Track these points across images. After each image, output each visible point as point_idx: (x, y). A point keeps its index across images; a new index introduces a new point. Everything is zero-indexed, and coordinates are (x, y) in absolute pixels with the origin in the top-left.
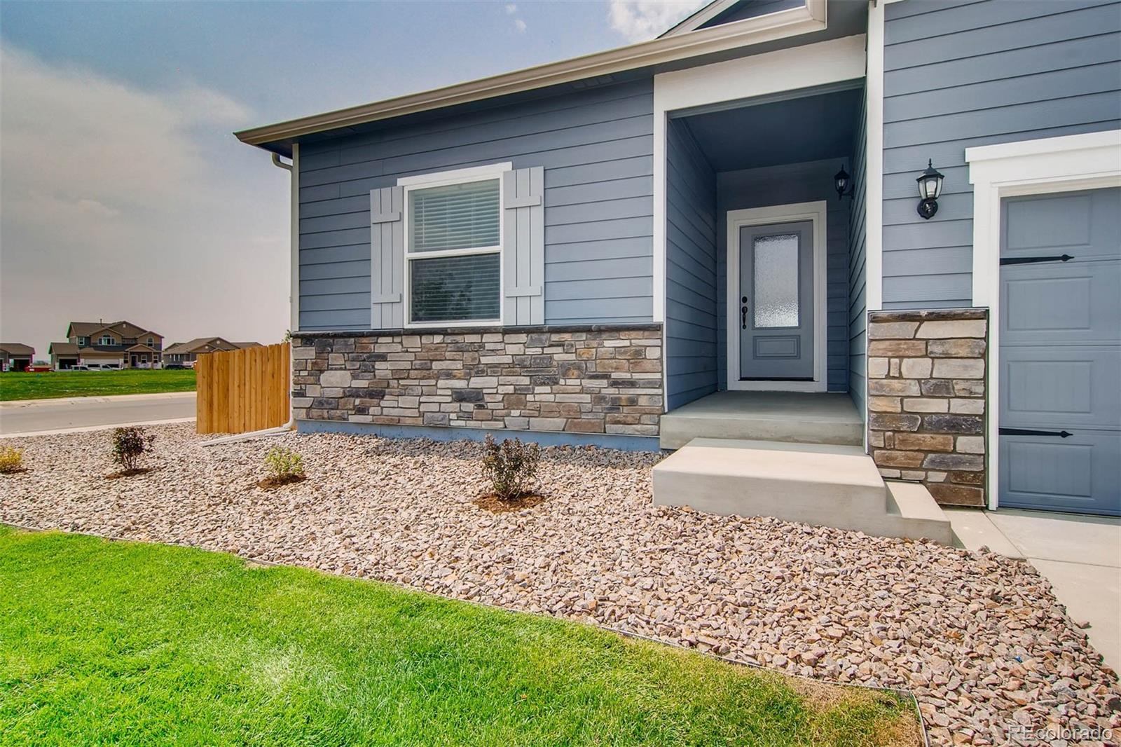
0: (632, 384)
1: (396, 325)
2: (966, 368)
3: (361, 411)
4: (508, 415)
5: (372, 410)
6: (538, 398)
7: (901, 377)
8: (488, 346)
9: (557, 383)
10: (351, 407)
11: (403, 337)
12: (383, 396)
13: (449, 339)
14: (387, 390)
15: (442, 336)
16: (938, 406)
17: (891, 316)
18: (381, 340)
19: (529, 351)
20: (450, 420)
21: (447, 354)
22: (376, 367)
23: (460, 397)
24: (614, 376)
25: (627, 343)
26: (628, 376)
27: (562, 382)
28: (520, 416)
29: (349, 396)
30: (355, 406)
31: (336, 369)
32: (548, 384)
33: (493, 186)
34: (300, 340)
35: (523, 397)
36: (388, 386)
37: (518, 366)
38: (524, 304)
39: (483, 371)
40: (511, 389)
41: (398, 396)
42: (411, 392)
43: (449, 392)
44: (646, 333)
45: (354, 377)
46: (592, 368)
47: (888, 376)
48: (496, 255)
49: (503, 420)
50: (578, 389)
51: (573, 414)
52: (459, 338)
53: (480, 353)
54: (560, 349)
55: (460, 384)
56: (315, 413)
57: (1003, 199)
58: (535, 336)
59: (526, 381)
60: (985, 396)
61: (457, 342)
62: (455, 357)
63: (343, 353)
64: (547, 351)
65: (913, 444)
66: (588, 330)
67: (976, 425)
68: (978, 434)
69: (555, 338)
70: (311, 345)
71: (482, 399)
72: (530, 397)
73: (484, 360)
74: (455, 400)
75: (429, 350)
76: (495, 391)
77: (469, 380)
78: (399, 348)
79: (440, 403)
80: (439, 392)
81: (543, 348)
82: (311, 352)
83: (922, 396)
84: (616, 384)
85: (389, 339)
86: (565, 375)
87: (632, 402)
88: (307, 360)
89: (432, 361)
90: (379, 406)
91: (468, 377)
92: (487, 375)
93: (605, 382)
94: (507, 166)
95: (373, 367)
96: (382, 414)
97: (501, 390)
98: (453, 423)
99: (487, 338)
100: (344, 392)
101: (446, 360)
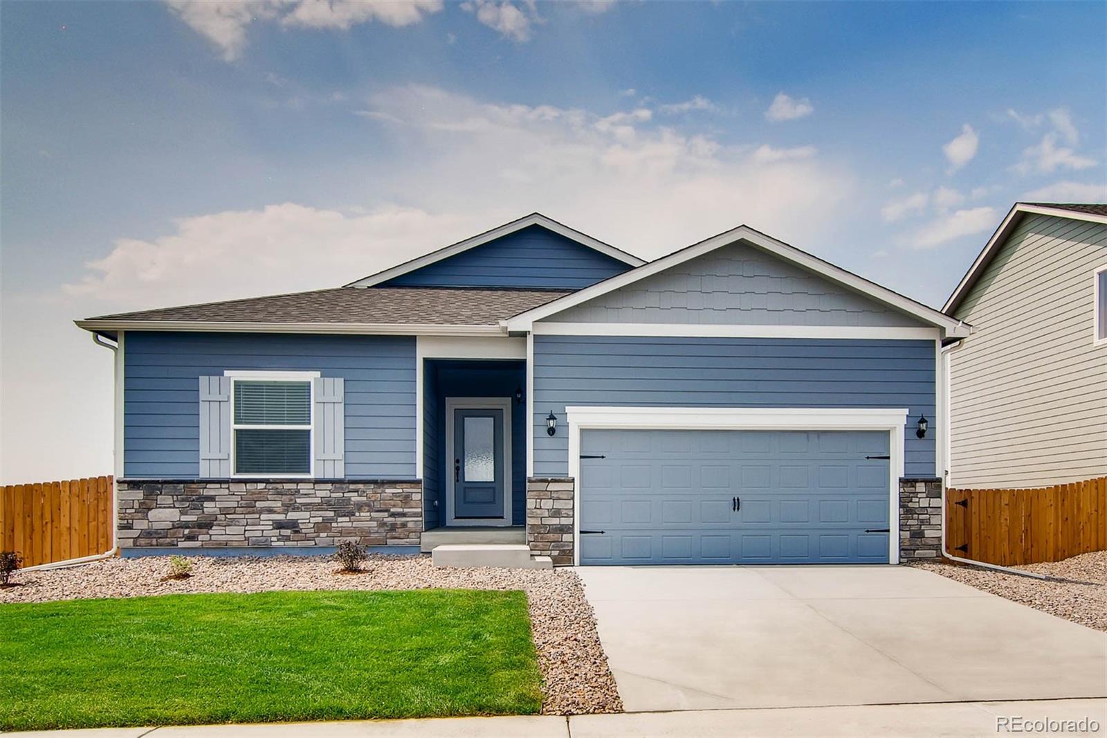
0: (404, 515)
1: (224, 476)
2: (566, 504)
3: (190, 538)
4: (318, 536)
5: (200, 538)
6: (340, 525)
7: (541, 508)
8: (301, 492)
9: (354, 515)
10: (181, 536)
11: (230, 484)
12: (211, 527)
13: (270, 486)
14: (215, 523)
15: (265, 484)
16: (555, 521)
17: (536, 480)
18: (208, 486)
19: (333, 495)
20: (271, 541)
21: (269, 496)
22: (204, 506)
23: (279, 525)
24: (392, 510)
25: (401, 491)
26: (401, 510)
27: (357, 514)
28: (327, 537)
29: (178, 528)
30: (184, 535)
31: (165, 508)
32: (347, 516)
33: (306, 387)
34: (126, 485)
35: (329, 524)
36: (216, 519)
37: (326, 504)
38: (329, 465)
39: (298, 508)
40: (320, 520)
41: (225, 526)
42: (237, 523)
43: (271, 523)
44: (412, 485)
45: (182, 513)
46: (377, 505)
47: (535, 508)
48: (309, 431)
49: (314, 540)
50: (368, 518)
51: (365, 533)
52: (279, 486)
53: (296, 496)
54: (356, 494)
55: (281, 517)
56: (142, 541)
57: (581, 429)
58: (338, 485)
59: (332, 514)
60: (573, 516)
61: (277, 489)
62: (276, 499)
63: (172, 496)
64: (345, 495)
65: (546, 539)
66: (375, 482)
67: (569, 529)
68: (570, 533)
69: (352, 487)
70: (138, 489)
71: (298, 527)
72: (334, 525)
73: (299, 501)
74: (274, 528)
75: (254, 493)
76: (308, 521)
77: (286, 515)
78: (226, 492)
79: (263, 531)
80: (262, 523)
81: (343, 493)
82: (139, 495)
83: (550, 517)
84: (393, 515)
85: (218, 486)
86: (359, 510)
87: (404, 525)
88: (133, 500)
89: (256, 501)
90: (208, 534)
91: (286, 512)
92: (302, 511)
93: (386, 514)
94: (318, 374)
95: (202, 505)
96: (210, 540)
97: (312, 520)
98: (273, 544)
99: (301, 486)
100: (173, 525)
101: (268, 500)
